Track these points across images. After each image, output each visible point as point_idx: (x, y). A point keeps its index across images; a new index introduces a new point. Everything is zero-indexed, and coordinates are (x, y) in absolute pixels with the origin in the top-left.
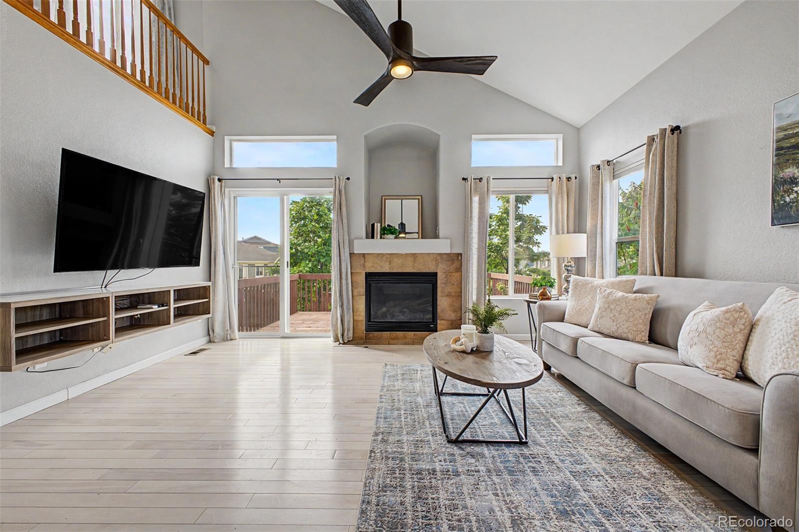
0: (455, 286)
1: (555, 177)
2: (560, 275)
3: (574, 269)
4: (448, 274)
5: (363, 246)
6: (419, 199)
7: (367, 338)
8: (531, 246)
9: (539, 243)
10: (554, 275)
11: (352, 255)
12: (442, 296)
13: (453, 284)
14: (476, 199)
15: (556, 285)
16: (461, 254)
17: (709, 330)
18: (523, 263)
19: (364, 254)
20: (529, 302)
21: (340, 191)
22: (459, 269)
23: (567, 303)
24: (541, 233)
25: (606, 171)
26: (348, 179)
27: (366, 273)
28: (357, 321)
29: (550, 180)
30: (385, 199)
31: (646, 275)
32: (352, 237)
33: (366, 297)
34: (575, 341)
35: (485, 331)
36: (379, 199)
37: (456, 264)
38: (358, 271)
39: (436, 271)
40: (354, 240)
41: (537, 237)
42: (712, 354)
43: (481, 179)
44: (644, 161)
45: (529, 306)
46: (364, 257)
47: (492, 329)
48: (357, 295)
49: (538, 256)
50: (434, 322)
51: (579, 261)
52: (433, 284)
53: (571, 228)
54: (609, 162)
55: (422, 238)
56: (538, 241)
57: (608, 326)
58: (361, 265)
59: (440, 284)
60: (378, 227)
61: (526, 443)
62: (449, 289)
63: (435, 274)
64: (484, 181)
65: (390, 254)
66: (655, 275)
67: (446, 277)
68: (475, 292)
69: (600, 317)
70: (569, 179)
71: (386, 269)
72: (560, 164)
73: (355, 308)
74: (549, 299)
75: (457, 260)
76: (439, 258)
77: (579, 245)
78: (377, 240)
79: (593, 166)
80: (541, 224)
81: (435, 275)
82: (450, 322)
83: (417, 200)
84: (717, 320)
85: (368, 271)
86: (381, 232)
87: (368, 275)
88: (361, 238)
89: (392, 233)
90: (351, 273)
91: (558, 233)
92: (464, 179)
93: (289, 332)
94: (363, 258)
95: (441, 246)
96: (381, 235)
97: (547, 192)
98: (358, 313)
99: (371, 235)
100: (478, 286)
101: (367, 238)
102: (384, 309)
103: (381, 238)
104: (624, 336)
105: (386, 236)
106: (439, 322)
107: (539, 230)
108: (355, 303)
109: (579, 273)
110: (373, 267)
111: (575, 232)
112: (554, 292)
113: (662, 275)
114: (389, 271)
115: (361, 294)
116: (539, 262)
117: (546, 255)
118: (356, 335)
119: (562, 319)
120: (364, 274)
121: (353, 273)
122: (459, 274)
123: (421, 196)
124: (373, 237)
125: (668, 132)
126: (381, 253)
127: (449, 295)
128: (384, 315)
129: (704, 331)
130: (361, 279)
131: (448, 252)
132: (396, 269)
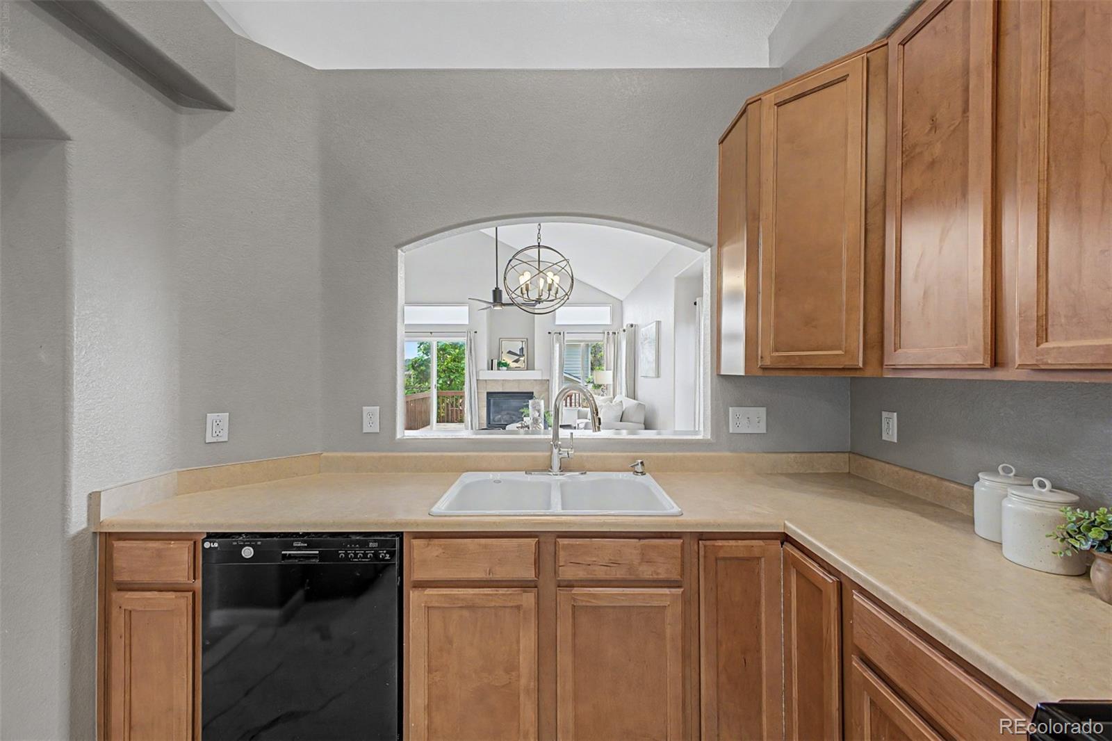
5: (486, 375)
6: (525, 341)
11: (478, 381)
14: (557, 345)
16: (548, 380)
19: (486, 380)
21: (471, 340)
22: (547, 389)
26: (476, 332)
27: (487, 392)
28: (481, 423)
30: (502, 341)
32: (478, 370)
36: (498, 340)
38: (482, 391)
39: (533, 390)
48: (481, 408)
58: (484, 387)
60: (495, 362)
63: (531, 392)
64: (562, 334)
65: (503, 380)
71: (500, 389)
75: (546, 383)
76: (535, 382)
78: (495, 372)
85: (489, 391)
86: (497, 365)
87: (489, 393)
88: (484, 370)
89: (505, 366)
90: (478, 393)
92: (549, 333)
94: (485, 383)
95: (536, 375)
96: (498, 368)
101: (488, 369)
102: (500, 416)
105: (500, 368)
108: (480, 412)
110: (492, 388)
114: (502, 391)
115: (484, 406)
122: (547, 393)
123: (527, 339)
124: (492, 369)
126: (497, 379)
130: (484, 397)
131: (541, 379)
132: (507, 390)
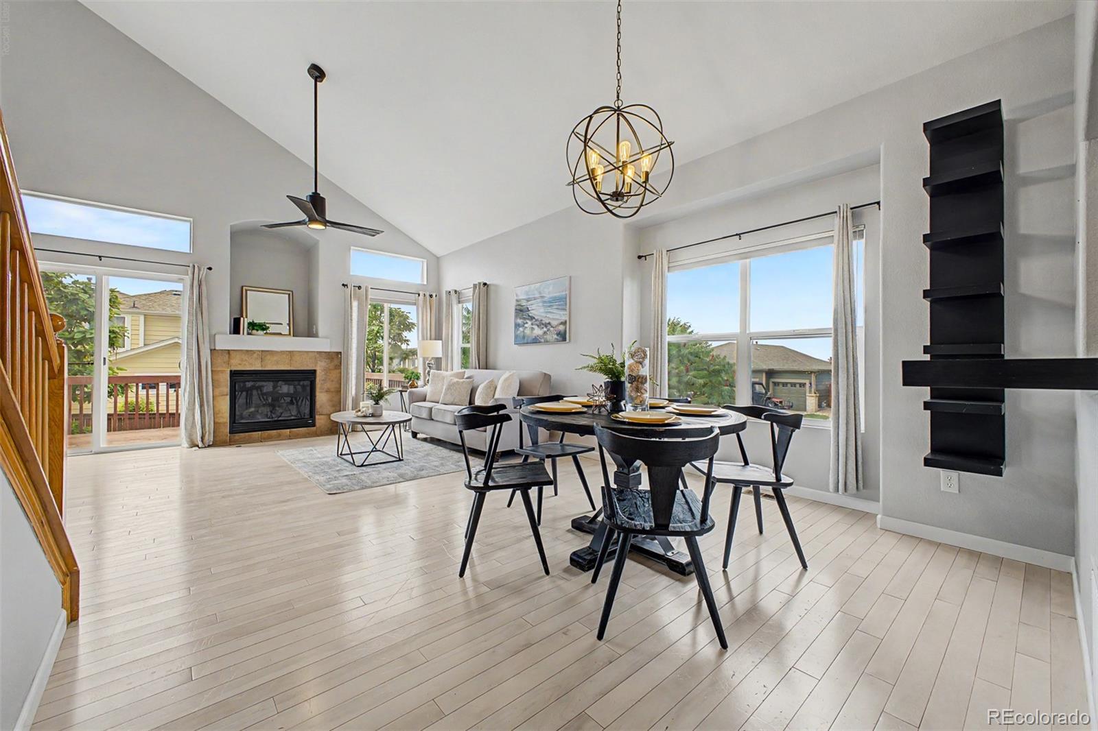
0: (334, 382)
1: (421, 293)
2: (425, 370)
3: (434, 366)
4: (327, 371)
5: (226, 342)
6: (289, 295)
7: (232, 439)
8: (399, 344)
9: (408, 341)
10: (420, 370)
12: (321, 392)
13: (332, 381)
14: (355, 304)
15: (422, 378)
16: (341, 353)
18: (396, 361)
19: (229, 351)
20: (401, 392)
22: (338, 367)
23: (427, 390)
24: (410, 330)
25: (454, 297)
26: (210, 269)
27: (231, 371)
28: (218, 423)
29: (418, 295)
30: (246, 290)
31: (472, 369)
32: (214, 332)
33: (230, 397)
34: (431, 409)
35: (377, 403)
36: (240, 289)
37: (336, 362)
38: (221, 368)
39: (314, 369)
40: (215, 335)
41: (405, 334)
43: (359, 288)
44: (472, 297)
45: (401, 394)
46: (229, 353)
47: (381, 402)
48: (219, 396)
49: (407, 354)
50: (312, 417)
51: (438, 360)
52: (311, 382)
53: (433, 337)
54: (456, 291)
55: (294, 336)
56: (407, 339)
57: (449, 399)
59: (319, 381)
61: (402, 460)
62: (328, 385)
63: (314, 372)
64: (363, 289)
65: (262, 351)
66: (476, 369)
67: (325, 374)
68: (354, 388)
69: (445, 394)
70: (431, 296)
71: (257, 366)
72: (425, 283)
73: (216, 409)
74: (416, 387)
75: (336, 359)
76: (318, 356)
77: (436, 349)
78: (245, 336)
79: (446, 292)
80: (410, 321)
83: (287, 296)
85: (234, 368)
87: (234, 374)
88: (225, 334)
89: (260, 329)
90: (212, 371)
91: (423, 339)
92: (344, 285)
93: (106, 446)
97: (415, 304)
98: (220, 415)
99: (236, 329)
100: (356, 383)
101: (231, 333)
103: (249, 334)
105: (255, 332)
106: (317, 417)
107: (409, 327)
108: (215, 403)
109: (439, 368)
111: (436, 339)
112: (420, 383)
113: (479, 368)
114: (260, 369)
115: (224, 394)
116: (407, 360)
117: (413, 352)
118: (218, 439)
119: (425, 400)
120: (229, 372)
121: (215, 371)
122: (338, 371)
123: (292, 291)
124: (239, 333)
125: (482, 284)
126: (252, 349)
127: (328, 391)
128: (252, 415)
131: (328, 350)
132: (270, 367)
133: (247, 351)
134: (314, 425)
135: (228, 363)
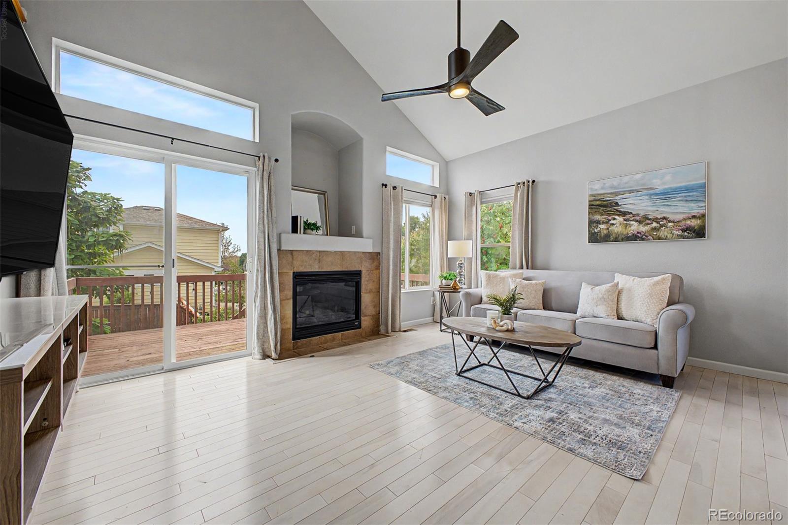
0: (375, 283)
1: (438, 195)
4: (370, 271)
5: (290, 241)
6: (324, 195)
7: (295, 347)
11: (279, 250)
12: (366, 293)
13: (373, 282)
14: (392, 204)
16: (380, 253)
17: (605, 296)
19: (292, 251)
20: (443, 292)
22: (378, 267)
23: (482, 291)
26: (276, 160)
28: (285, 330)
29: (434, 197)
31: (516, 269)
32: (280, 230)
33: (293, 301)
37: (376, 263)
38: (285, 270)
39: (360, 269)
40: (281, 234)
42: (609, 309)
43: (386, 186)
44: (513, 195)
45: (443, 295)
46: (292, 254)
48: (284, 300)
50: (358, 319)
52: (357, 283)
54: (470, 193)
58: (288, 263)
59: (364, 282)
60: (301, 221)
62: (370, 286)
63: (360, 272)
64: (399, 190)
65: (318, 251)
66: (522, 268)
67: (369, 275)
71: (315, 268)
72: (438, 185)
76: (363, 256)
78: (300, 236)
79: (465, 193)
81: (358, 274)
82: (371, 317)
83: (322, 196)
84: (608, 291)
85: (296, 270)
86: (304, 226)
88: (288, 232)
92: (383, 185)
93: (175, 361)
94: (289, 255)
95: (364, 245)
96: (305, 229)
97: (430, 206)
98: (286, 321)
99: (295, 229)
101: (292, 232)
103: (304, 233)
104: (533, 307)
105: (309, 232)
106: (363, 318)
108: (281, 308)
110: (302, 266)
113: (528, 269)
114: (318, 271)
115: (288, 297)
118: (285, 347)
120: (292, 274)
121: (282, 273)
122: (378, 271)
123: (326, 192)
125: (531, 182)
126: (310, 249)
127: (371, 292)
129: (603, 298)
130: (289, 280)
131: (371, 251)
132: (327, 268)
133: (307, 251)
134: (359, 327)
135: (292, 265)
